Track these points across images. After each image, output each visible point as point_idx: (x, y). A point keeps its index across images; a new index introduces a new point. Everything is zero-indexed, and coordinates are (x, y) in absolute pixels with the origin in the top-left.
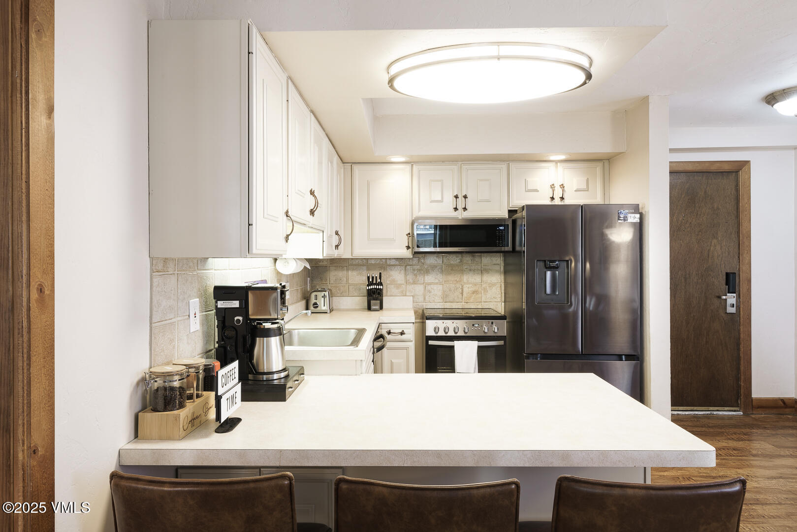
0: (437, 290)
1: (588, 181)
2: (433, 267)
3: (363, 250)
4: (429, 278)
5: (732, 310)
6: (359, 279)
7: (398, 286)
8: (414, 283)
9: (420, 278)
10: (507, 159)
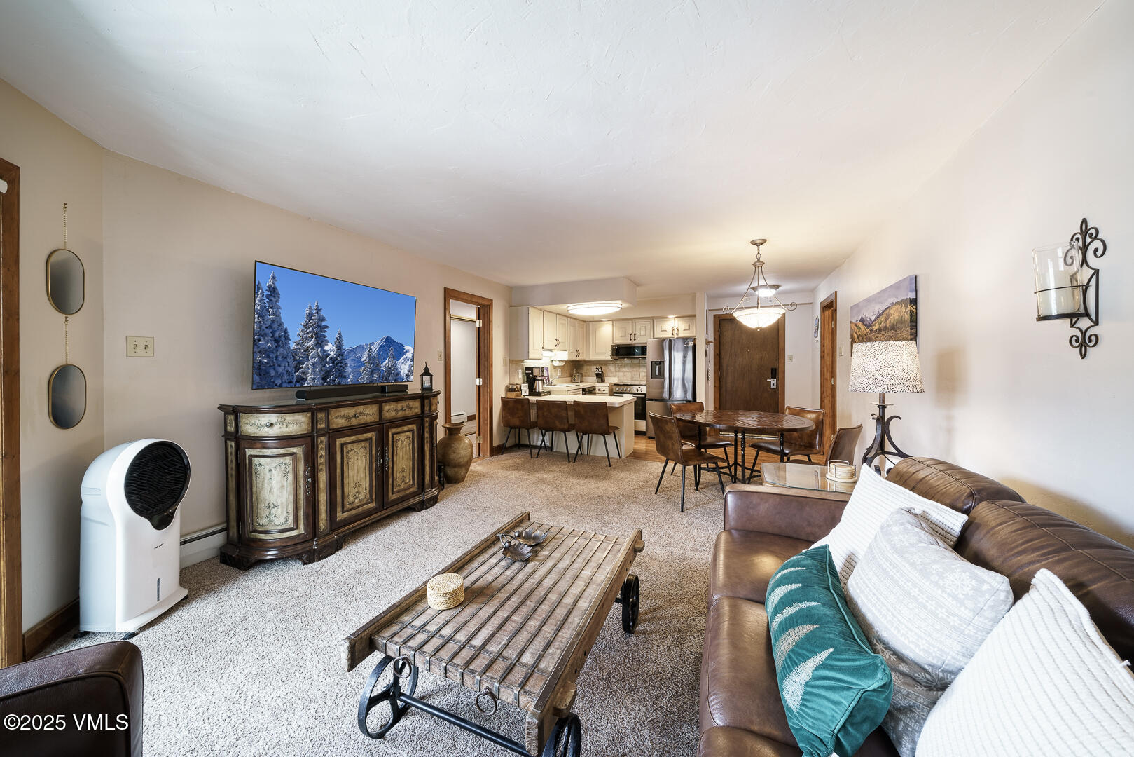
0: (629, 375)
1: (689, 326)
2: (627, 364)
3: (593, 357)
4: (625, 369)
5: (775, 387)
6: (594, 369)
7: (612, 373)
8: (619, 371)
9: (621, 369)
10: (653, 318)
